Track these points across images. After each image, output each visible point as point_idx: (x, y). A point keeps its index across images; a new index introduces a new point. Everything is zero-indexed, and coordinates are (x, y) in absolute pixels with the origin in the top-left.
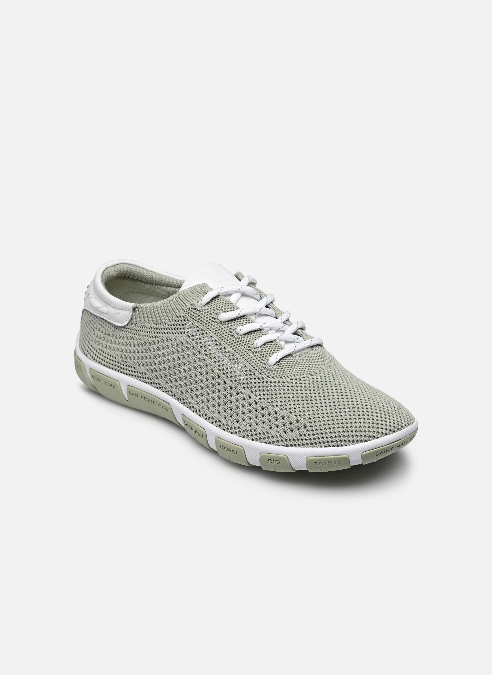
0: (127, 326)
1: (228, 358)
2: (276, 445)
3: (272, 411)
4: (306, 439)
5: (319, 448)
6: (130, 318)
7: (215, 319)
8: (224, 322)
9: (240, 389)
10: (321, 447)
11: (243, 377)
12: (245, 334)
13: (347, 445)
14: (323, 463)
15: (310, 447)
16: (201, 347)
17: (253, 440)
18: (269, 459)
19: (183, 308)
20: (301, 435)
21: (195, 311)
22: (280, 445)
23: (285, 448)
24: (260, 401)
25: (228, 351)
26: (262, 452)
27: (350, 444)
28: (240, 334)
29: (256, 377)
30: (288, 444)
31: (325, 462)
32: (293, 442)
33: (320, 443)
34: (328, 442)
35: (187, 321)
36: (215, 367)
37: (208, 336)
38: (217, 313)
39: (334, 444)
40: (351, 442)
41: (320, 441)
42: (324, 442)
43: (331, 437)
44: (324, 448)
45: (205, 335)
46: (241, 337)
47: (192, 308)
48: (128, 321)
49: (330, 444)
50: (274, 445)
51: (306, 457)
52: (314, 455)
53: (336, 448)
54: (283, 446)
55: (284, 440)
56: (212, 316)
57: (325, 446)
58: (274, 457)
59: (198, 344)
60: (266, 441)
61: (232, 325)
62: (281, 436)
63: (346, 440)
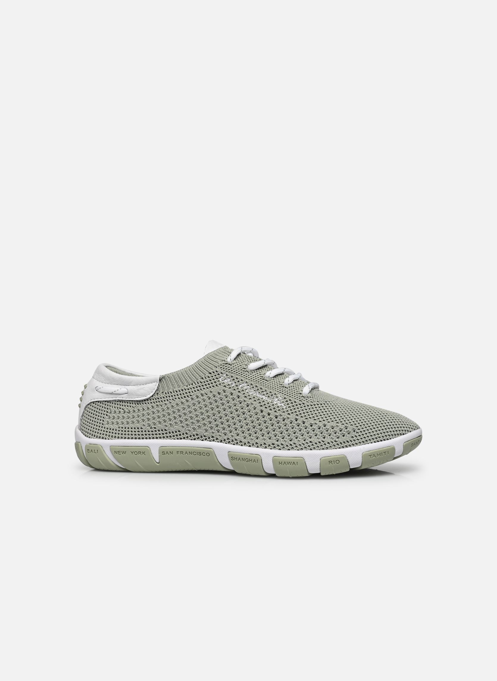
0: (152, 397)
1: (266, 395)
2: (334, 448)
3: (321, 424)
4: (358, 440)
5: (370, 444)
6: (156, 388)
7: (245, 369)
8: (253, 370)
9: (285, 415)
10: (372, 443)
11: (285, 407)
12: (274, 377)
13: (391, 438)
14: (376, 455)
15: (363, 444)
16: (239, 392)
17: (311, 449)
18: (329, 461)
19: (215, 365)
20: (353, 437)
21: (227, 365)
22: (337, 448)
23: (342, 449)
24: (307, 420)
25: (264, 390)
26: (322, 457)
27: (394, 437)
28: (270, 377)
29: (297, 404)
30: (343, 446)
31: (377, 454)
32: (347, 444)
33: (370, 440)
34: (376, 438)
35: (221, 374)
36: (256, 404)
37: (243, 382)
38: (246, 364)
39: (381, 438)
40: (394, 436)
41: (370, 439)
42: (373, 439)
43: (378, 434)
44: (374, 444)
45: (240, 381)
46: (271, 379)
47: (223, 364)
48: (154, 392)
49: (378, 439)
50: (331, 449)
51: (362, 453)
52: (369, 450)
53: (383, 442)
54: (340, 448)
55: (339, 444)
56: (242, 367)
57: (375, 442)
58: (334, 458)
59: (236, 390)
60: (324, 448)
61: (260, 371)
62: (335, 441)
63: (390, 434)
